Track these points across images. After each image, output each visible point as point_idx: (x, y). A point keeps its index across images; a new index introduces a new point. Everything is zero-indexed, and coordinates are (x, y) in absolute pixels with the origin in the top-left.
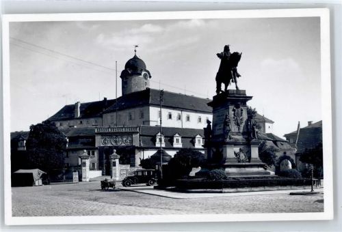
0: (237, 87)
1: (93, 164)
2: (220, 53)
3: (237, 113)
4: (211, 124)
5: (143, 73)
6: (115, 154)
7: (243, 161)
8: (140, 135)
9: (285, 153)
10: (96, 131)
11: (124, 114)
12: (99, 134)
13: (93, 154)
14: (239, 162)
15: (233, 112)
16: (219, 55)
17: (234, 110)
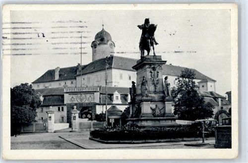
0: (154, 53)
1: (63, 118)
2: (141, 25)
3: (154, 75)
4: (136, 84)
5: (109, 42)
6: (75, 109)
7: (158, 116)
8: (101, 94)
9: (222, 108)
10: (65, 91)
11: (92, 76)
12: (67, 93)
13: (63, 110)
14: (155, 116)
15: (150, 74)
16: (139, 27)
17: (151, 72)
